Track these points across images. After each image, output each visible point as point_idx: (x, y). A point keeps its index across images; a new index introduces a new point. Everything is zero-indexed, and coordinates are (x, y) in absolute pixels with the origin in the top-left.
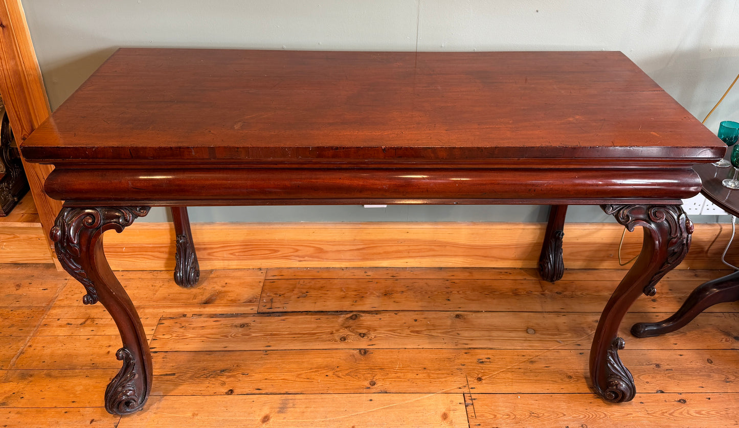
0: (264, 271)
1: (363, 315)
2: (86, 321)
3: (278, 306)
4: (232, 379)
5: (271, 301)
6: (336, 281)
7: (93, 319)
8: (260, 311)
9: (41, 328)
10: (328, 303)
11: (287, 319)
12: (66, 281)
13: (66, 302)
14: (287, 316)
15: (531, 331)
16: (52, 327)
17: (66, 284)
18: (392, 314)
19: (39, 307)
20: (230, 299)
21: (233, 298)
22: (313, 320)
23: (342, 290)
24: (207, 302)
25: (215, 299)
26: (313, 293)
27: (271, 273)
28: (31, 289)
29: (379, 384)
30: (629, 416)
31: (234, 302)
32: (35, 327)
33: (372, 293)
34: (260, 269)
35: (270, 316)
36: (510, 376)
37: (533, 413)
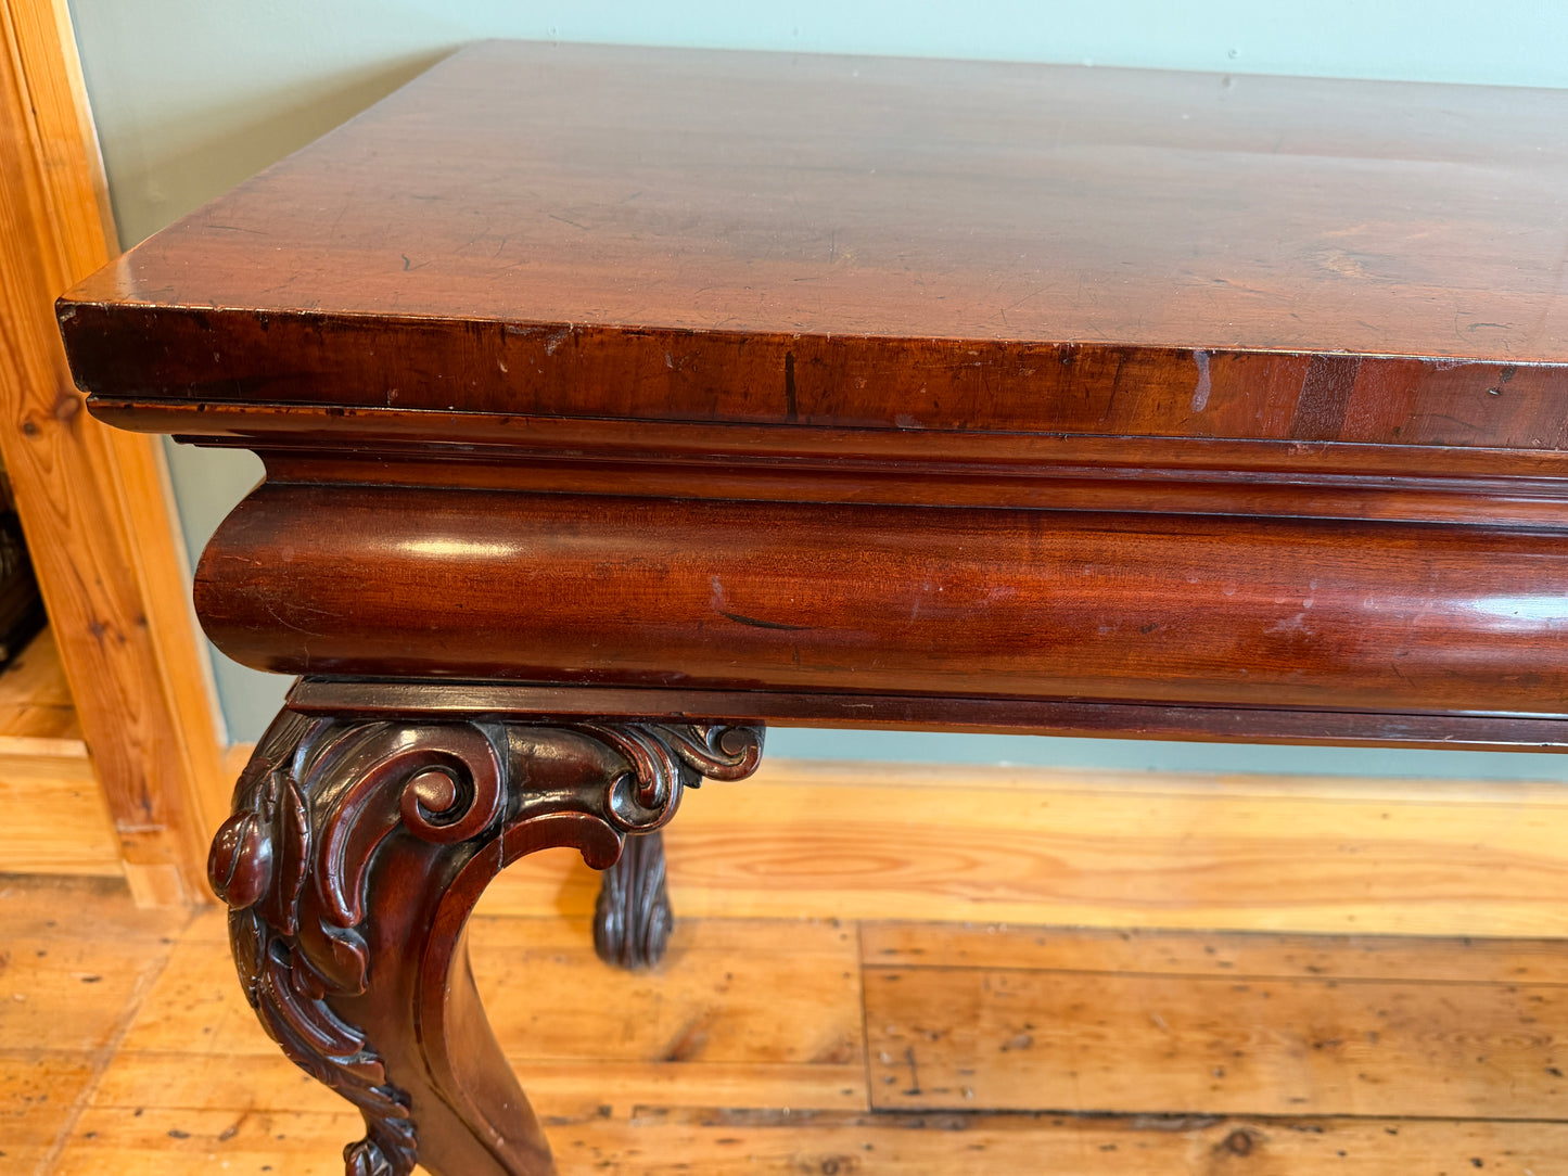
0: (850, 931)
1: (1269, 1132)
2: (240, 1123)
3: (942, 1087)
5: (910, 1059)
6: (1116, 985)
7: (266, 1115)
8: (880, 1102)
9: (76, 1151)
10: (1120, 1077)
11: (989, 1141)
12: (167, 949)
13: (163, 1039)
14: (986, 1127)
16: (116, 1146)
17: (167, 959)
18: (1378, 1131)
19: (69, 1056)
20: (756, 1043)
21: (767, 1041)
22: (1089, 1150)
23: (1153, 1024)
24: (678, 1055)
25: (704, 1044)
26: (1050, 1031)
27: (877, 941)
28: (43, 975)
31: (770, 1058)
32: (50, 1143)
33: (1265, 1040)
34: (834, 922)
35: (921, 1126)
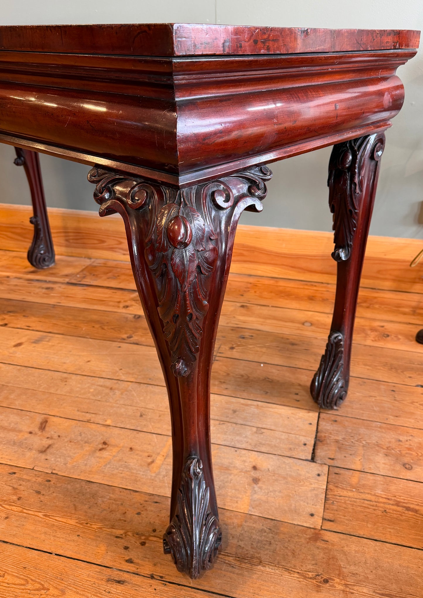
3: (88, 281)
4: (13, 317)
5: (84, 277)
8: (70, 282)
11: (88, 289)
15: (306, 324)
20: (53, 272)
29: (135, 338)
30: (371, 398)
35: (75, 286)
36: (264, 350)
37: (268, 378)
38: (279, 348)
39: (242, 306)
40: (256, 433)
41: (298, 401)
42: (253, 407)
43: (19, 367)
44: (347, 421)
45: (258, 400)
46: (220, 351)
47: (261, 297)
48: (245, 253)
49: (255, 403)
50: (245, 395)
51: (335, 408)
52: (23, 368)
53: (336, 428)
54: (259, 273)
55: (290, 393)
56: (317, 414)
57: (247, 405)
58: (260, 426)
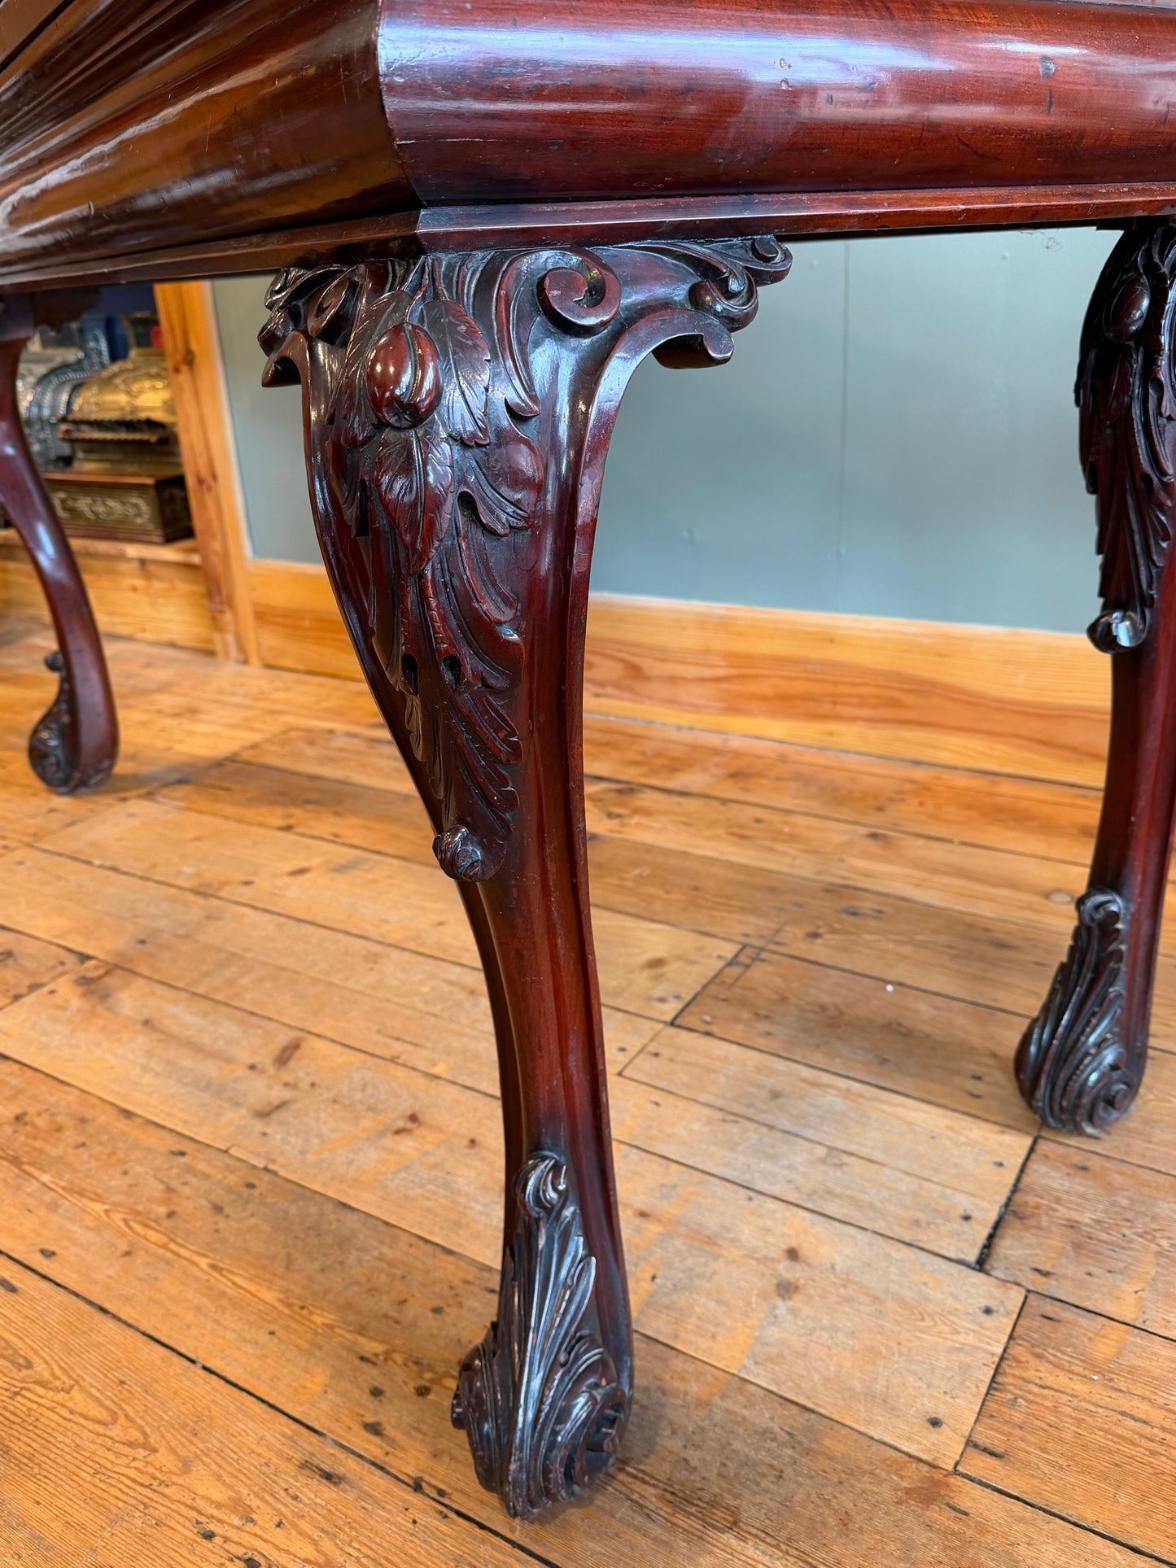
1: (648, 791)
15: (1056, 897)
18: (715, 803)
33: (706, 769)
36: (907, 950)
37: (900, 1025)
38: (953, 952)
39: (874, 836)
40: (823, 1161)
41: (978, 1097)
42: (833, 1092)
43: (282, 920)
44: (1121, 1173)
45: (851, 1074)
46: (777, 939)
47: (935, 817)
48: (906, 698)
49: (843, 1083)
50: (818, 1058)
51: (1089, 1130)
52: (292, 923)
53: (1081, 1189)
54: (945, 757)
55: (958, 1072)
56: (1027, 1141)
57: (815, 1084)
58: (840, 1144)
